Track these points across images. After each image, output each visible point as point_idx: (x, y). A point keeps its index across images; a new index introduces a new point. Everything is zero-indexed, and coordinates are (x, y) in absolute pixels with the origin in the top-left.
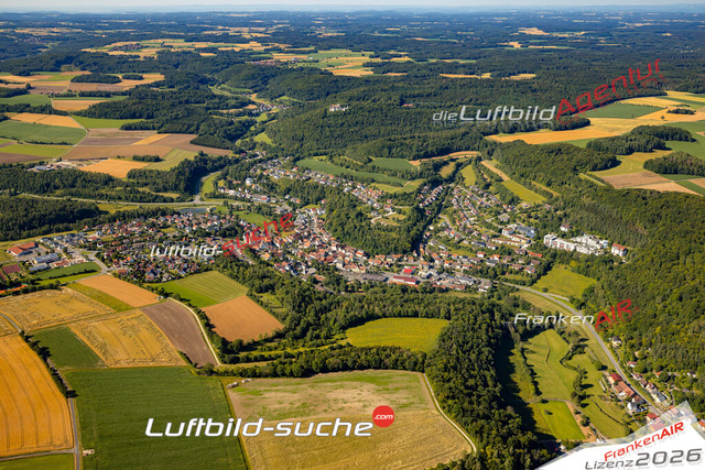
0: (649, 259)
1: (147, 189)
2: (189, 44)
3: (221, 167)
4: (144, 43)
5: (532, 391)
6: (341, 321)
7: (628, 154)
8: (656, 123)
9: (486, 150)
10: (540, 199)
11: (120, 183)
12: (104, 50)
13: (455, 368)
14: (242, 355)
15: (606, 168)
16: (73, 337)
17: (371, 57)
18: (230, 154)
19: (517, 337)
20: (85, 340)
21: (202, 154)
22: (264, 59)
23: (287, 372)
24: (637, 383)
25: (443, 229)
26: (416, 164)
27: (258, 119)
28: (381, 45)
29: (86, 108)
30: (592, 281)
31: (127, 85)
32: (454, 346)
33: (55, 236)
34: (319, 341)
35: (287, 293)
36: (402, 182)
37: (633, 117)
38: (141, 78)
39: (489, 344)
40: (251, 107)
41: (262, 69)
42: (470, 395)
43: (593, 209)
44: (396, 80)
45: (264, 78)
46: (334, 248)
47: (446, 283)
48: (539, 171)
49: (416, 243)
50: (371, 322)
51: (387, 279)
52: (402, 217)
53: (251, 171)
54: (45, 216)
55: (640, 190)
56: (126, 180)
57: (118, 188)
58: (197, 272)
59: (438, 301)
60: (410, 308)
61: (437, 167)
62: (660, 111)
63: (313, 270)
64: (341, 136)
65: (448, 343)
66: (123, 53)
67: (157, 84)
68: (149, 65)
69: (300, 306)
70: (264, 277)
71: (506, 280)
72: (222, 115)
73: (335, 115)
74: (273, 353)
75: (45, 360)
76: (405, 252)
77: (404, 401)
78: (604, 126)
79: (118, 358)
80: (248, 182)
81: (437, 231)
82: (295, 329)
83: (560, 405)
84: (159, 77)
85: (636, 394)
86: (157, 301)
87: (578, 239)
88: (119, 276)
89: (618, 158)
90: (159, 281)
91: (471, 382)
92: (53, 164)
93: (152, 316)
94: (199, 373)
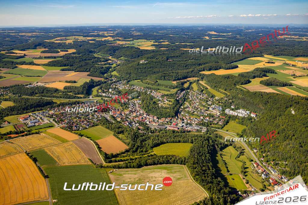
0: (266, 118)
1: (71, 94)
2: (85, 38)
3: (99, 85)
4: (68, 38)
5: (226, 171)
6: (151, 145)
7: (254, 78)
8: (261, 67)
9: (201, 77)
10: (223, 96)
11: (61, 91)
12: (52, 41)
13: (197, 163)
14: (113, 159)
15: (246, 84)
16: (46, 153)
17: (154, 42)
18: (103, 80)
19: (218, 149)
20: (52, 156)
21: (92, 80)
22: (113, 43)
23: (132, 166)
24: (265, 166)
25: (187, 108)
26: (175, 82)
27: (113, 66)
28: (157, 38)
29: (47, 62)
30: (245, 127)
31: (62, 54)
32: (196, 154)
33: (37, 113)
34: (143, 153)
35: (129, 134)
36: (170, 89)
37: (253, 64)
38: (67, 51)
39: (209, 153)
40: (110, 61)
41: (113, 47)
42: (204, 174)
43: (243, 99)
44: (164, 51)
45: (114, 51)
46: (145, 116)
47: (189, 128)
48: (222, 85)
49: (177, 113)
50: (162, 145)
51: (166, 127)
52: (171, 103)
53: (111, 86)
54: (32, 105)
55: (260, 92)
56: (63, 90)
57: (60, 93)
58: (93, 126)
59: (188, 136)
60: (177, 139)
61: (183, 84)
62: (263, 62)
63: (137, 125)
64: (145, 72)
65: (194, 153)
66: (60, 42)
67: (74, 53)
68: (70, 46)
69: (134, 139)
70: (119, 128)
71: (212, 127)
72: (99, 64)
73: (143, 64)
74: (125, 158)
75: (36, 163)
76: (173, 117)
77: (179, 177)
78: (243, 68)
79: (64, 161)
80: (110, 90)
81: (185, 108)
82: (133, 148)
83: (237, 176)
84: (74, 51)
85: (265, 171)
86: (78, 138)
87: (238, 111)
88: (62, 128)
89: (250, 80)
90: (78, 130)
91: (204, 168)
92: (35, 84)
93: (76, 144)
94: (97, 167)
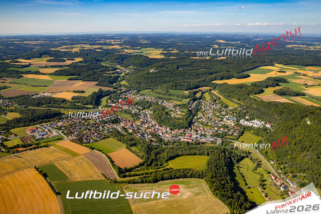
0: (281, 129)
1: (79, 104)
2: (92, 46)
3: (108, 95)
4: (74, 46)
5: (244, 184)
6: (166, 158)
7: (266, 88)
8: (273, 76)
9: (213, 86)
10: (237, 106)
11: (68, 101)
12: (58, 49)
13: (215, 177)
14: (127, 174)
15: (259, 93)
16: (56, 168)
17: (163, 51)
18: (112, 89)
19: (235, 162)
20: (62, 170)
21: (100, 89)
22: (120, 52)
23: (148, 181)
24: (283, 178)
25: (200, 118)
26: (187, 92)
27: (121, 75)
28: (166, 46)
29: (53, 72)
30: (260, 138)
31: (69, 62)
32: (213, 167)
33: (44, 124)
34: (158, 167)
35: (142, 146)
36: (182, 99)
37: (265, 74)
38: (74, 60)
39: (226, 166)
40: (118, 70)
41: (121, 56)
42: (223, 188)
43: (257, 109)
44: (174, 59)
45: (122, 59)
46: (158, 127)
47: (204, 140)
48: (235, 94)
49: (190, 124)
50: (178, 158)
51: (180, 139)
52: (183, 114)
53: (121, 96)
54: (40, 116)
55: (274, 102)
56: (71, 101)
57: (68, 104)
58: (104, 138)
59: (203, 148)
60: (193, 151)
61: (195, 93)
62: (274, 71)
63: (150, 136)
64: (155, 82)
65: (211, 166)
66: (66, 50)
67: (80, 62)
68: (77, 55)
69: (148, 152)
70: (131, 140)
71: (227, 138)
72: (107, 73)
73: (152, 73)
74: (140, 172)
75: (46, 179)
76: (186, 128)
77: (197, 192)
78: (255, 77)
79: (76, 176)
80: (120, 100)
81: (198, 119)
82: (147, 162)
83: (255, 189)
84: (81, 59)
85: (283, 183)
86: (89, 151)
87: (253, 121)
88: (72, 141)
89: (264, 89)
90: (89, 143)
91: (223, 182)
92: (41, 95)
93: (88, 158)
94: (111, 182)
